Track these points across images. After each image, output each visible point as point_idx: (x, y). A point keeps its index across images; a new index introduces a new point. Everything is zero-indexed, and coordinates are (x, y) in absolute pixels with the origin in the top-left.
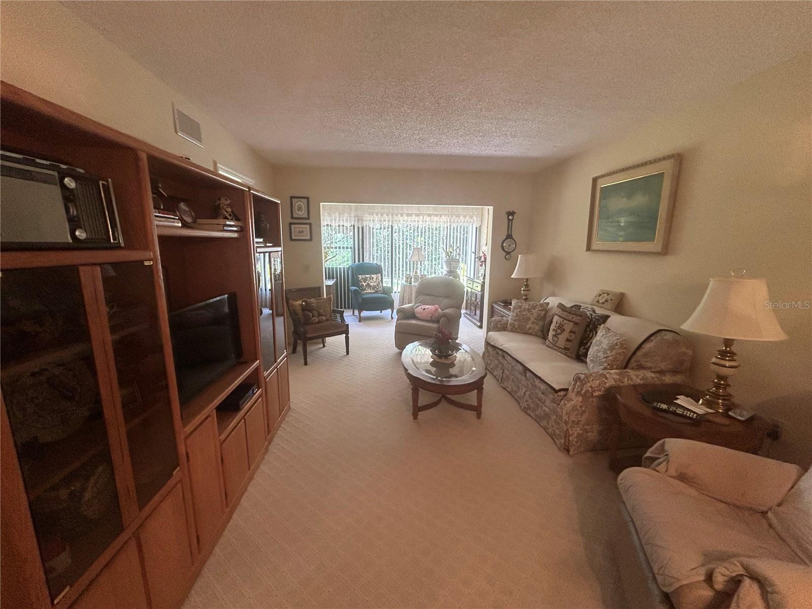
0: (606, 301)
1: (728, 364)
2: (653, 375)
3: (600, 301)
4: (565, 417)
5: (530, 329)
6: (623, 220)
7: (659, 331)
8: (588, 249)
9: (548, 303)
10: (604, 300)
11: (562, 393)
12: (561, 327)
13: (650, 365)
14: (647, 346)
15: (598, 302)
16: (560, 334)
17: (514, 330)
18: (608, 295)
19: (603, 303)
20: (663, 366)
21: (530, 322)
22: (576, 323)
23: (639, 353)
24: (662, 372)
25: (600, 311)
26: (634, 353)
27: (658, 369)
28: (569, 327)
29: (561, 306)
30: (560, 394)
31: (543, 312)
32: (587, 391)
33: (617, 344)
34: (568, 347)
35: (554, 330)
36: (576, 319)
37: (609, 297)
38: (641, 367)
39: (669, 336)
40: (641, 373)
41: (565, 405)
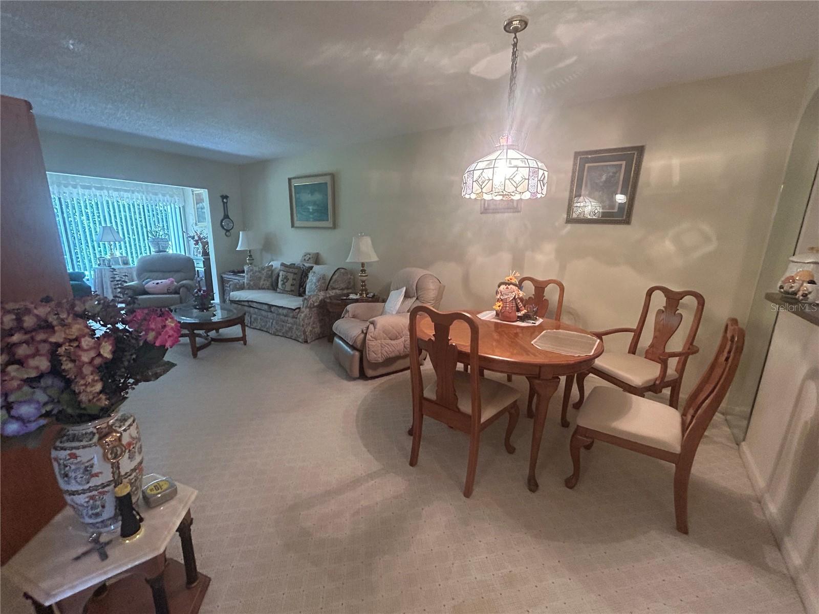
0: (310, 258)
1: (364, 275)
2: (340, 291)
3: (306, 259)
4: (302, 323)
5: (263, 284)
6: (311, 208)
7: (339, 269)
8: (293, 226)
9: (272, 266)
10: (308, 258)
11: (297, 311)
12: (286, 279)
13: (337, 286)
14: (335, 277)
15: (305, 260)
16: (286, 282)
17: (250, 288)
18: (310, 255)
19: (308, 260)
20: (343, 286)
21: (262, 280)
22: (295, 274)
23: (331, 282)
24: (342, 289)
25: (307, 265)
26: (329, 282)
27: (341, 288)
28: (291, 276)
29: (283, 264)
30: (296, 311)
31: (270, 272)
32: (311, 304)
33: (320, 278)
34: (293, 289)
35: (282, 281)
36: (294, 271)
37: (311, 256)
38: (334, 289)
39: (343, 271)
40: (334, 291)
41: (301, 316)
